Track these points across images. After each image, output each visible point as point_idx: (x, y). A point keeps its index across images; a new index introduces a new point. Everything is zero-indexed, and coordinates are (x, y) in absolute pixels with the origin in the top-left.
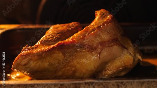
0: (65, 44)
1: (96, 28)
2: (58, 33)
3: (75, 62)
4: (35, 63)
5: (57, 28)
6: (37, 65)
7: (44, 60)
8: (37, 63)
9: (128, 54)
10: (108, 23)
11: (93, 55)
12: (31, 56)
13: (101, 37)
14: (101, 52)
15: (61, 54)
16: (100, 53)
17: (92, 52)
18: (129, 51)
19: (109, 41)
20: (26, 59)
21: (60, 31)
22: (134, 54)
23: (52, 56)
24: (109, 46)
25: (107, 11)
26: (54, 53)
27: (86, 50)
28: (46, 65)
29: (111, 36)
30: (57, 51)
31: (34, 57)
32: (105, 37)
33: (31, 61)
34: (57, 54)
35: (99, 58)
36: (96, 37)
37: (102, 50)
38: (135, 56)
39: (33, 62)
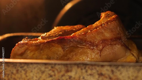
1: (100, 25)
2: (61, 31)
7: (42, 51)
8: (34, 54)
9: (131, 55)
10: (112, 21)
11: (94, 52)
12: (28, 46)
13: (103, 35)
16: (101, 51)
18: (132, 52)
19: (111, 39)
20: (23, 48)
22: (137, 56)
23: (51, 49)
24: (111, 44)
25: (113, 12)
27: (87, 47)
29: (114, 35)
31: (32, 46)
33: (28, 51)
35: (100, 56)
37: (103, 48)
38: (139, 58)
39: (30, 52)
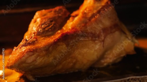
0: (69, 34)
1: (96, 13)
3: (77, 53)
4: (41, 59)
5: (45, 15)
6: (43, 61)
7: (50, 54)
8: (43, 59)
11: (96, 44)
12: (39, 52)
13: (102, 23)
14: (104, 39)
15: (64, 46)
16: (103, 41)
17: (95, 41)
20: (33, 56)
21: (51, 18)
23: (57, 49)
24: (111, 33)
26: (59, 45)
28: (51, 59)
30: (61, 43)
31: (42, 52)
32: (107, 23)
33: (38, 57)
34: (61, 47)
35: (103, 46)
36: (98, 24)
37: (105, 37)
39: (40, 58)
